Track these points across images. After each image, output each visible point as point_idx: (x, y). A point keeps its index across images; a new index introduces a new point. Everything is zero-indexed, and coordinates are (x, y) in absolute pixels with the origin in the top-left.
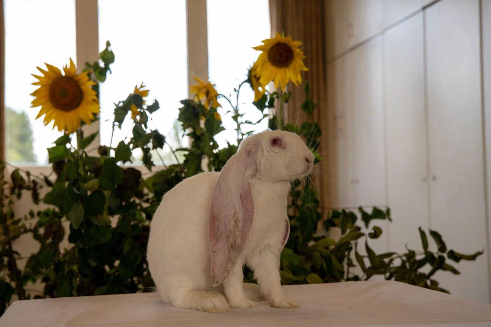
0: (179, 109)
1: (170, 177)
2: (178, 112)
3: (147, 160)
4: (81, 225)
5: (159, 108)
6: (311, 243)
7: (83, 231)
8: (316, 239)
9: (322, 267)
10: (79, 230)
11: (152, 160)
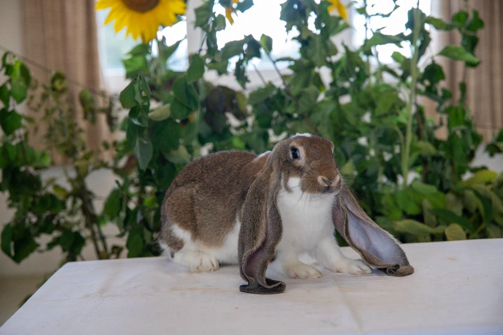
0: (281, 5)
1: (271, 96)
2: (280, 9)
3: (240, 75)
4: (151, 163)
5: (253, 4)
6: (467, 176)
7: (153, 172)
8: (475, 171)
9: (477, 210)
10: (148, 171)
11: (246, 74)
